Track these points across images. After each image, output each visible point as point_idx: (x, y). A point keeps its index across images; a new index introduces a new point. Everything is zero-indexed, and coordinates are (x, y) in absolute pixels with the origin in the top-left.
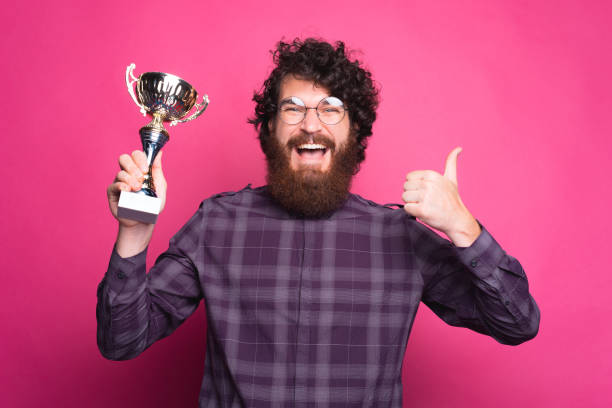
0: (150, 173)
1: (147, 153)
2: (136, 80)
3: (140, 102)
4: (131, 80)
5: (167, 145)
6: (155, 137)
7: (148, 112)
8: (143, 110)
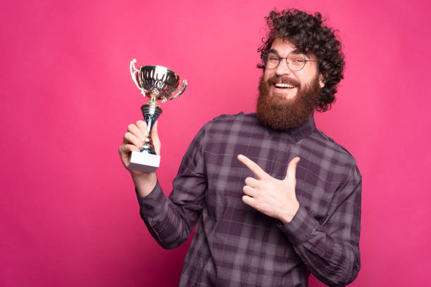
0: (150, 137)
1: (147, 123)
2: (137, 70)
3: (140, 87)
4: (133, 71)
5: (161, 116)
6: (152, 111)
7: (146, 94)
8: (143, 92)
